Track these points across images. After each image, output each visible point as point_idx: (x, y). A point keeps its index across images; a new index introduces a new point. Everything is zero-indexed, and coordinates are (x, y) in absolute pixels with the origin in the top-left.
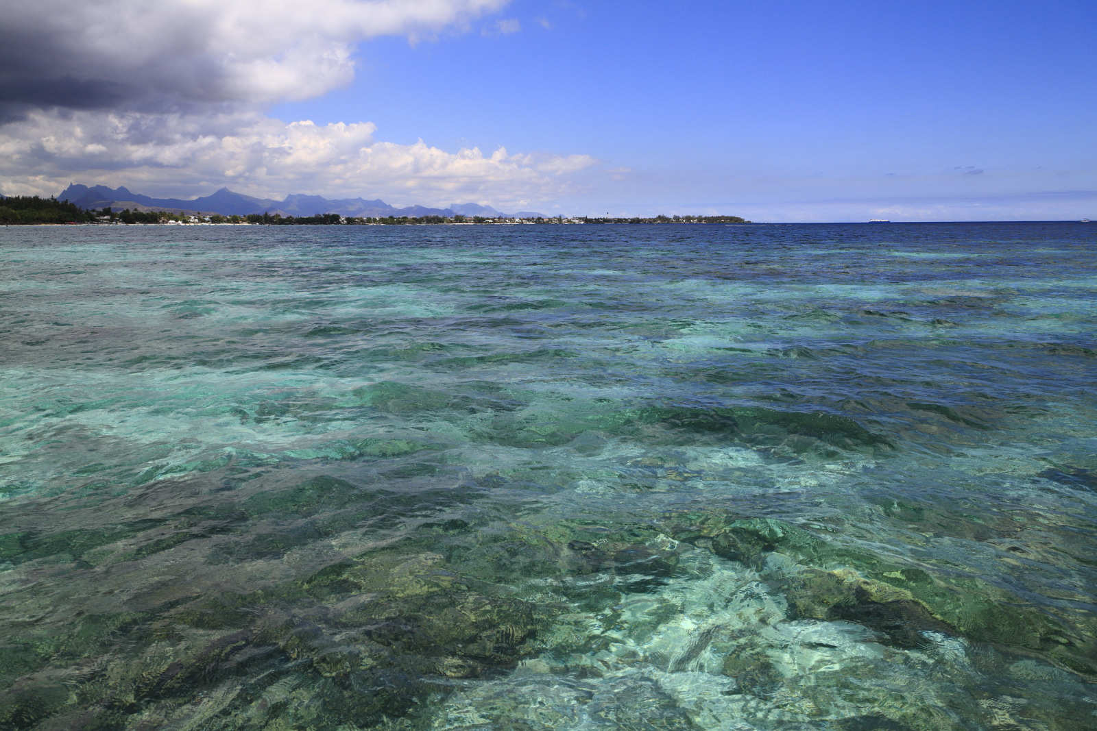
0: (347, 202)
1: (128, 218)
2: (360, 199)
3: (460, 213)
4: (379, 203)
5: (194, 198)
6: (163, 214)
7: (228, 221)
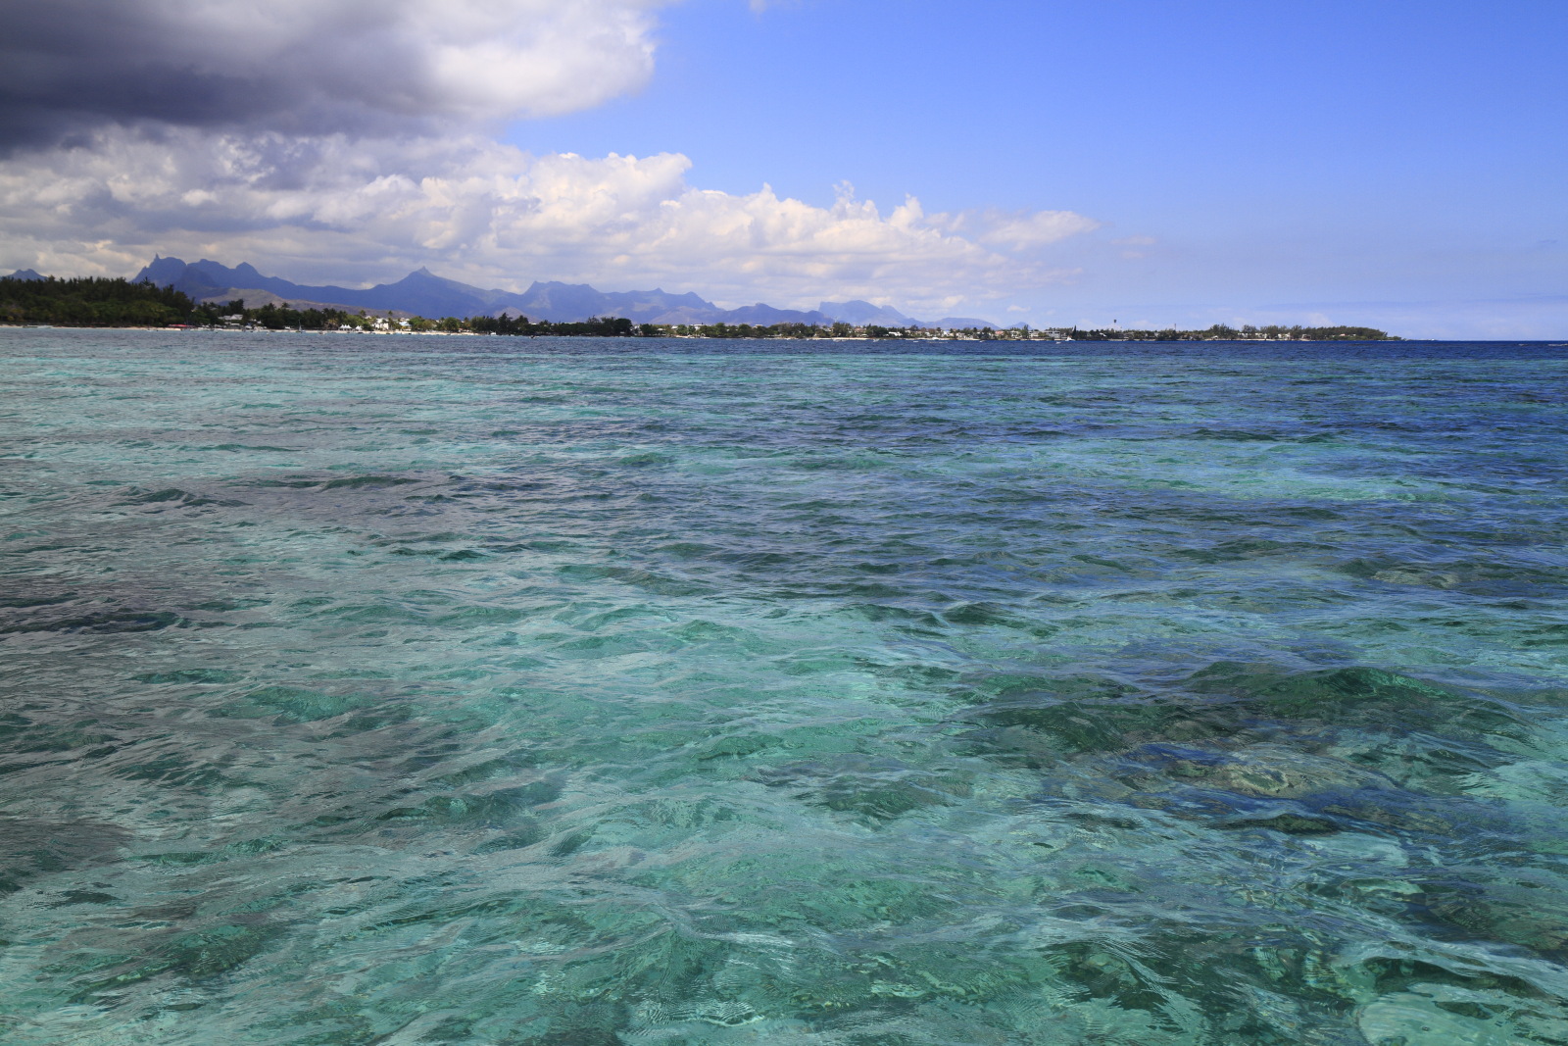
0: (636, 296)
1: (273, 319)
2: (658, 292)
3: (837, 319)
4: (691, 299)
6: (331, 313)
7: (440, 328)
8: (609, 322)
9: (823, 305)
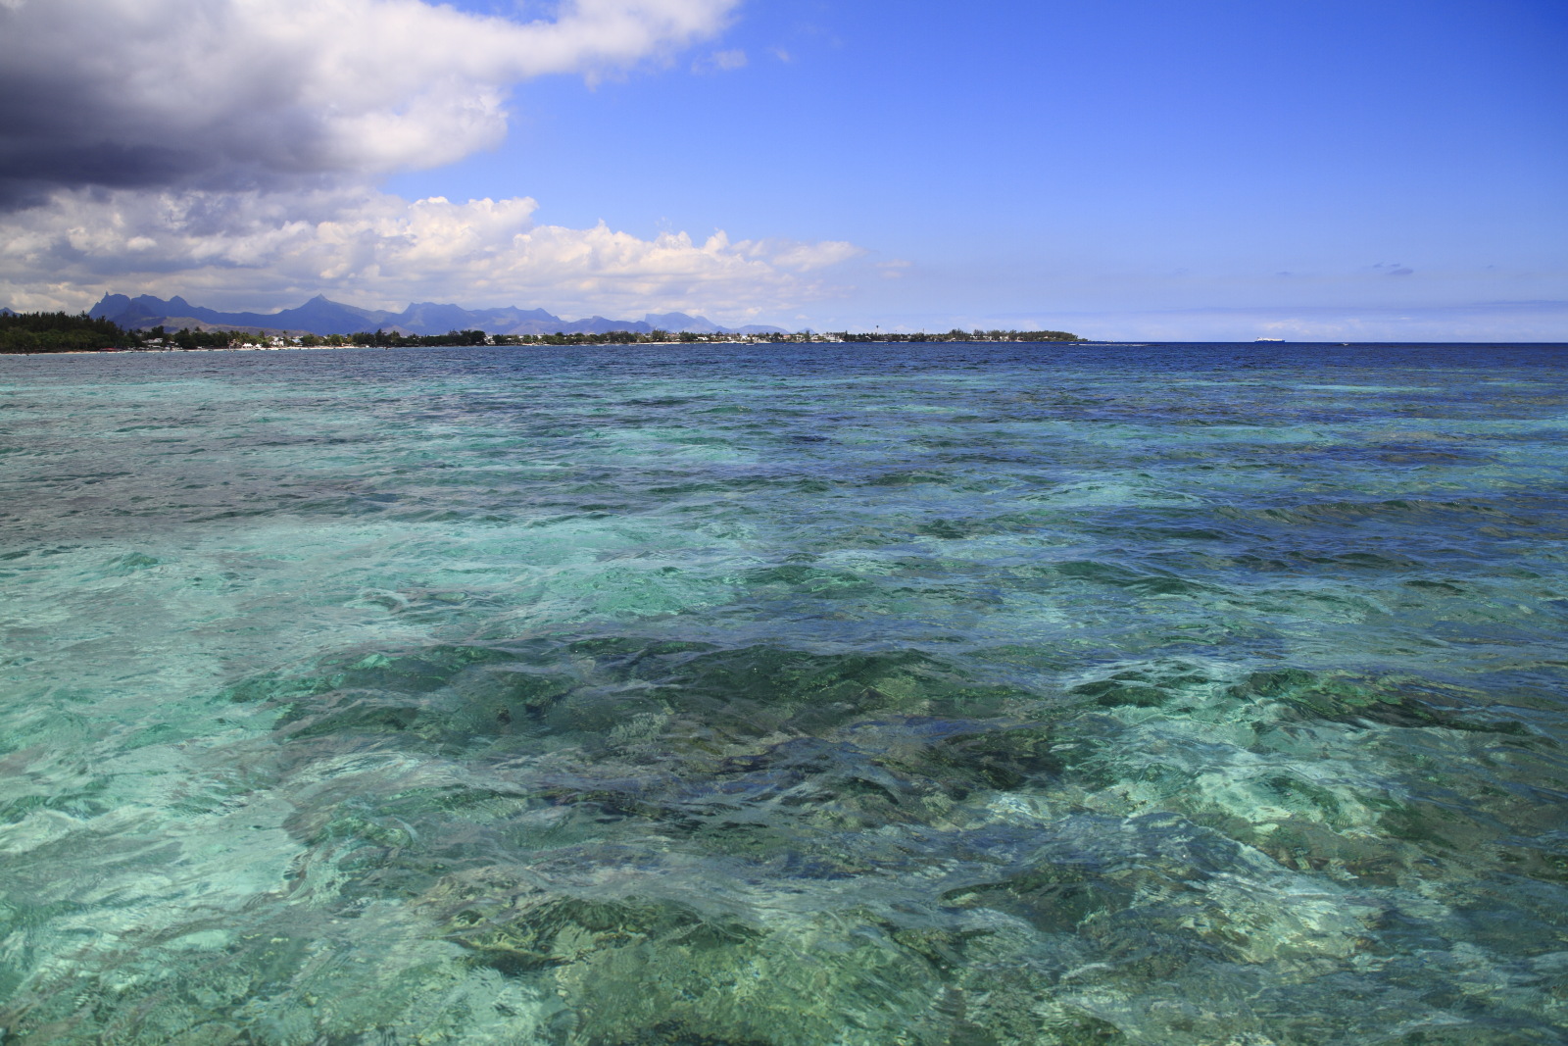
0: (495, 313)
1: (187, 341)
2: (513, 309)
3: (660, 327)
4: (540, 314)
5: (277, 311)
6: (235, 335)
7: (326, 343)
8: (466, 334)
9: (648, 316)
